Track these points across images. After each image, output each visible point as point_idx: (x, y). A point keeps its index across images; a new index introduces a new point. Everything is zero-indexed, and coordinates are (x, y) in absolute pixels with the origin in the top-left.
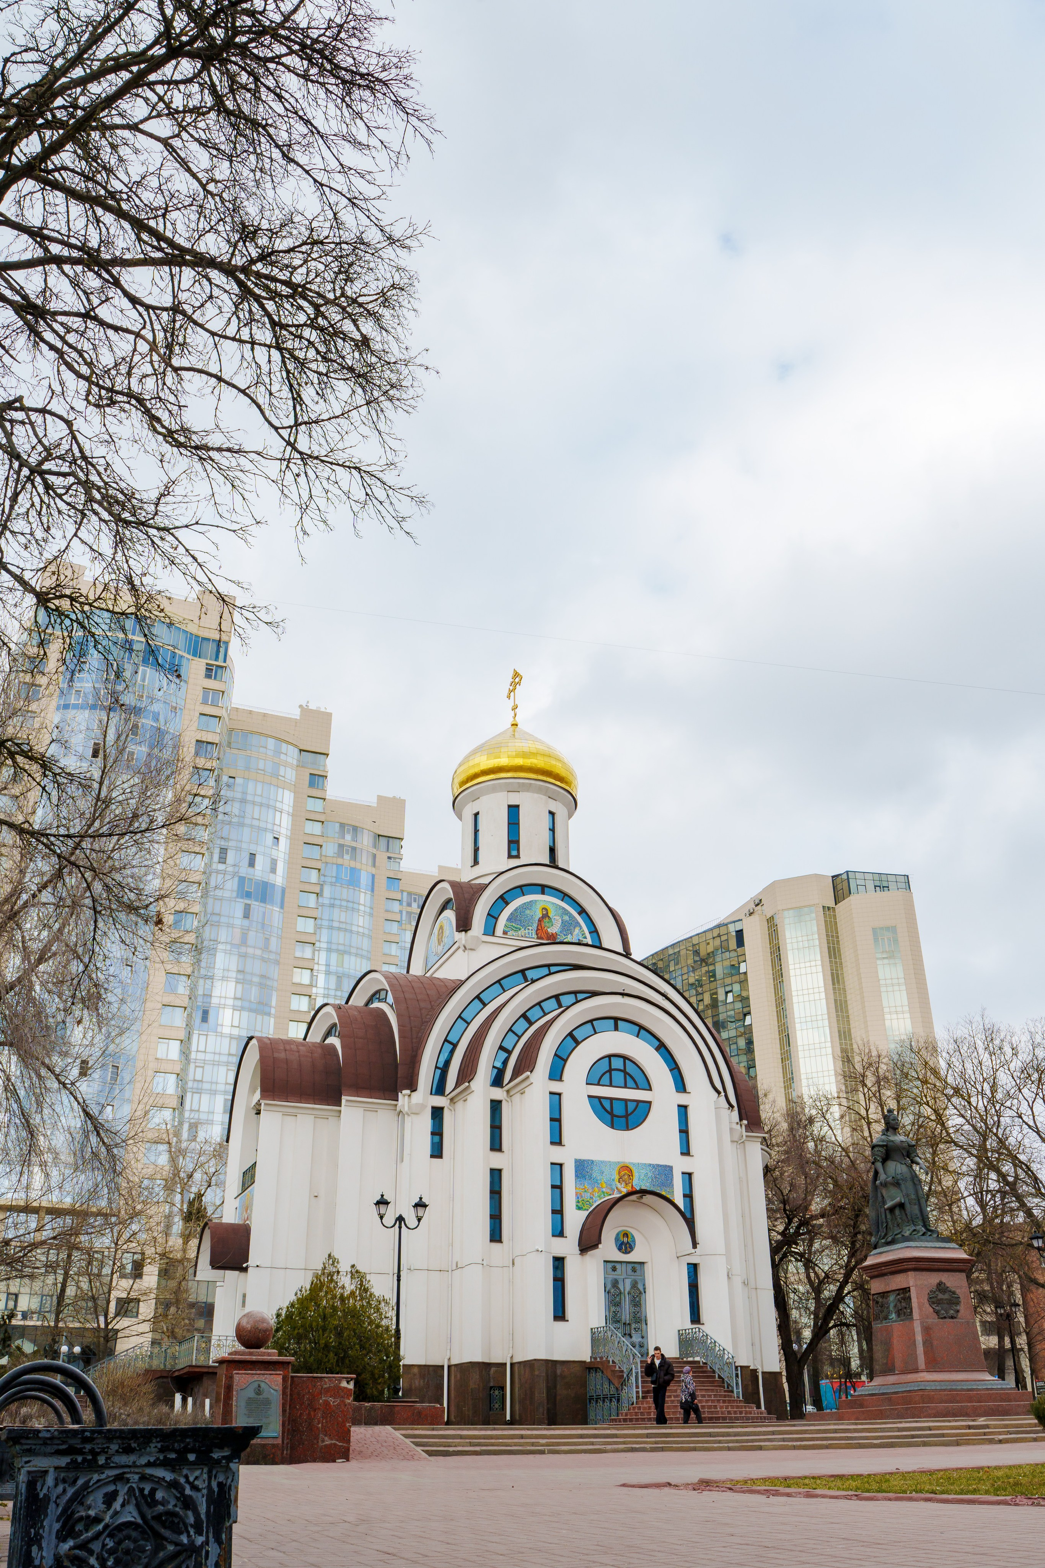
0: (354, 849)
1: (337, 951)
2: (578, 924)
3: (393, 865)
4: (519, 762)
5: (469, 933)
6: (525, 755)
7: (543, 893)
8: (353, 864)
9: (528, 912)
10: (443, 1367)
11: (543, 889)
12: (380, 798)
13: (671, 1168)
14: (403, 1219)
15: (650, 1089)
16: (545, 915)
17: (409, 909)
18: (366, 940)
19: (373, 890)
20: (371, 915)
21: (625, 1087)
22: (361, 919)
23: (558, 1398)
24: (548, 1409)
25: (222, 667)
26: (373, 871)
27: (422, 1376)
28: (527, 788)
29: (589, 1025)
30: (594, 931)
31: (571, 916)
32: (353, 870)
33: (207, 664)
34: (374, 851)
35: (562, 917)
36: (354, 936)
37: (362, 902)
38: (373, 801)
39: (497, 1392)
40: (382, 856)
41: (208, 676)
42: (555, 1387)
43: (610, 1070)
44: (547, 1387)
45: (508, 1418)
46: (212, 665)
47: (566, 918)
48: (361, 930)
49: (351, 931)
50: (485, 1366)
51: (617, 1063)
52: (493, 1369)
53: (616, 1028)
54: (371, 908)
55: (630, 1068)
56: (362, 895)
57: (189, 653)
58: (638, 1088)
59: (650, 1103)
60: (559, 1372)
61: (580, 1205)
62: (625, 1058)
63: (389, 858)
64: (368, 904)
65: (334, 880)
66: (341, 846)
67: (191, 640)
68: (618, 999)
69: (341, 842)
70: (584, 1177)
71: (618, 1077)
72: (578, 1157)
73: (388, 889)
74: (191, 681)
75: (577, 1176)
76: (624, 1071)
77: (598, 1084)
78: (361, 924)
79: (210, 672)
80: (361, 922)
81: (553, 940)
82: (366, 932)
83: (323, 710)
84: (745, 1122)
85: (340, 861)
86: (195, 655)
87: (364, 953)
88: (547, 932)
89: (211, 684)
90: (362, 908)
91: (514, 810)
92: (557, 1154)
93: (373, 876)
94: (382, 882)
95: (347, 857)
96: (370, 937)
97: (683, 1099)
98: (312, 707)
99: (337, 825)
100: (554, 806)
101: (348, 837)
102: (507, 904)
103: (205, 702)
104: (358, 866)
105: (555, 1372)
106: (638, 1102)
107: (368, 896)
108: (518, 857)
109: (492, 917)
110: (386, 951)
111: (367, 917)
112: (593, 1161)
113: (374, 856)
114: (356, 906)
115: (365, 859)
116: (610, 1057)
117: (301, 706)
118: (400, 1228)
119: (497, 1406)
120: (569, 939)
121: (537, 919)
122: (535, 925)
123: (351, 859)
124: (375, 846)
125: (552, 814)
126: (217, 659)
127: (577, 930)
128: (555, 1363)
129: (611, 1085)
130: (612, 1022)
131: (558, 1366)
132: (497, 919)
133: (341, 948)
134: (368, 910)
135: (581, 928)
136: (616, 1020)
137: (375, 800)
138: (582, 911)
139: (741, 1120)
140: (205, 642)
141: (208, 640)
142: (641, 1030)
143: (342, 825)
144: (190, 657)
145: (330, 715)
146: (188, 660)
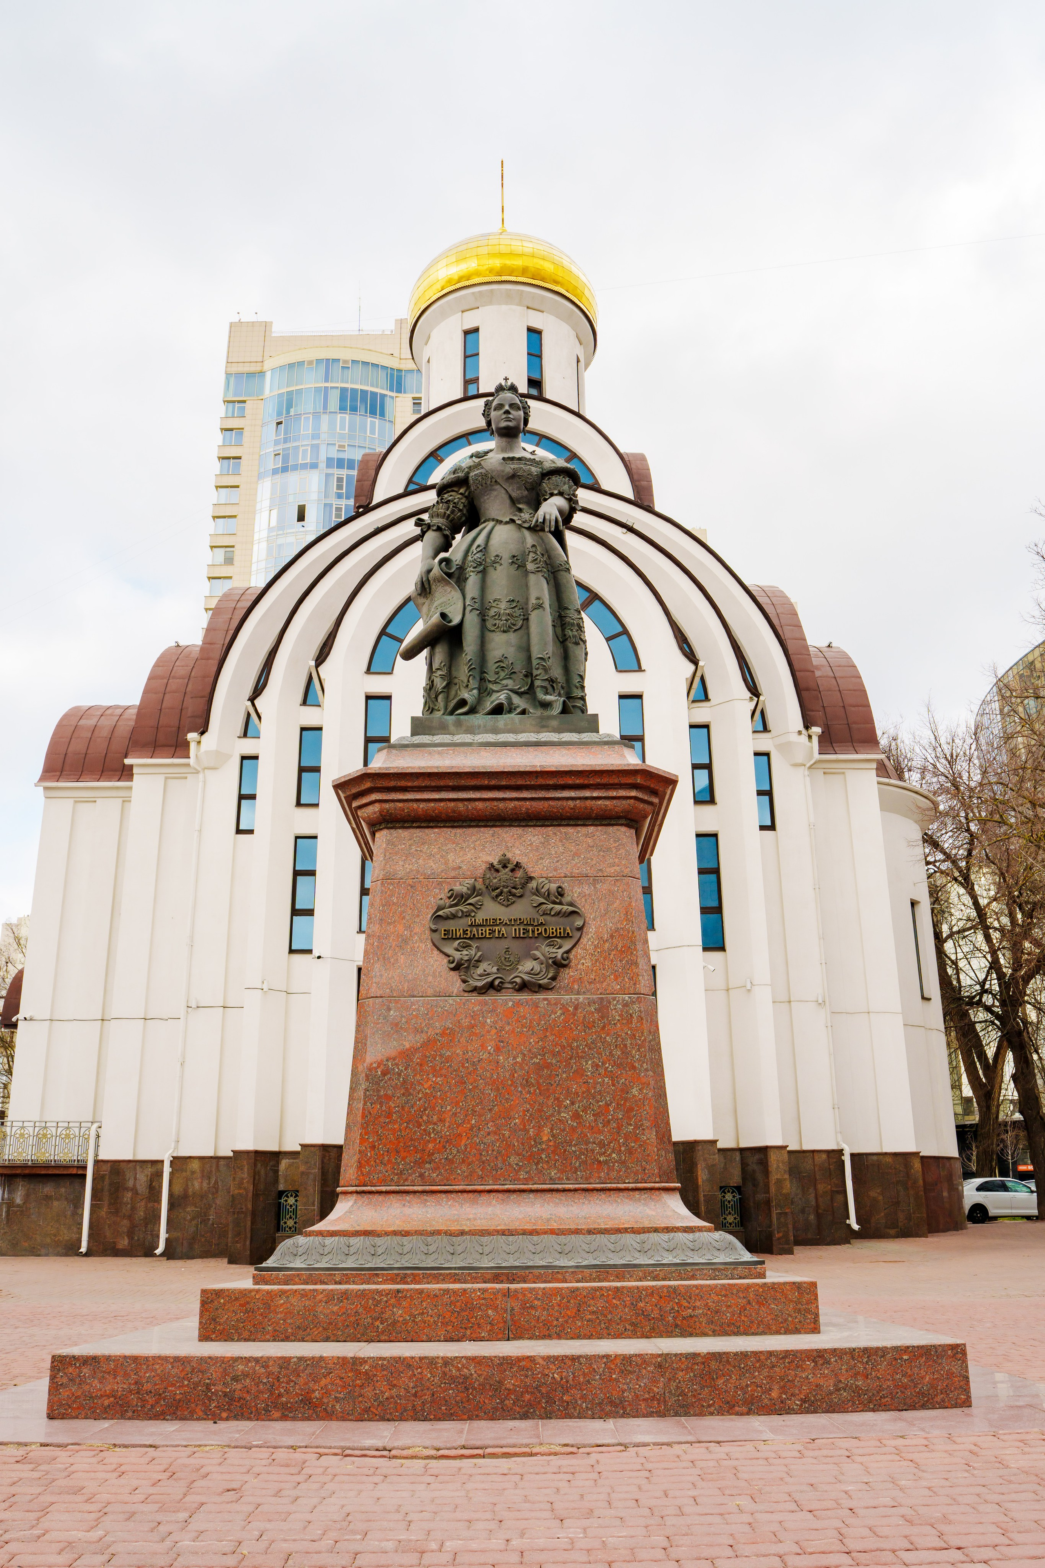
84: (818, 730)
146: (392, 397)
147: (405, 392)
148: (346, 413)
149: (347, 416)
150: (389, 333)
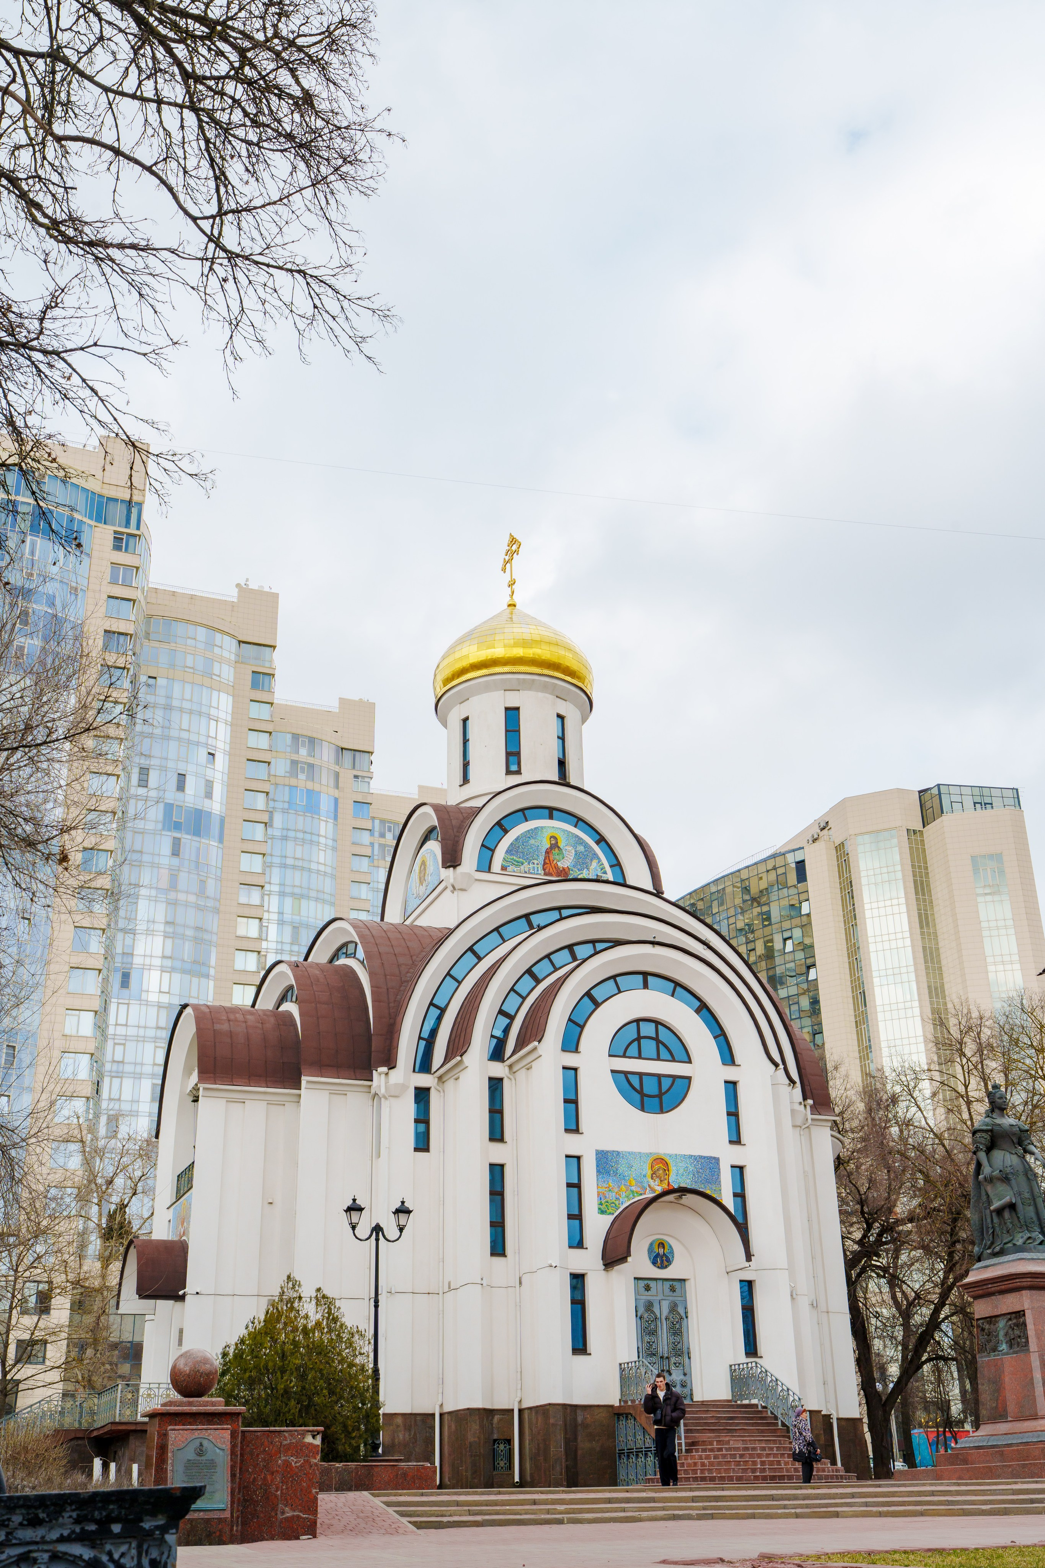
0: (311, 766)
1: (293, 895)
2: (596, 855)
3: (361, 786)
4: (519, 652)
5: (458, 868)
6: (525, 643)
7: (551, 817)
8: (310, 785)
9: (532, 841)
10: (433, 1415)
11: (551, 812)
12: (342, 700)
13: (717, 1160)
14: (381, 1229)
15: (690, 1062)
16: (555, 845)
17: (382, 841)
18: (328, 881)
19: (336, 818)
20: (334, 849)
21: (658, 1058)
22: (322, 854)
23: (580, 1452)
24: (567, 1467)
25: (135, 536)
26: (336, 793)
27: (408, 1428)
28: (529, 686)
29: (612, 982)
30: (617, 864)
31: (586, 846)
32: (310, 793)
33: (115, 532)
34: (337, 768)
35: (575, 847)
36: (314, 876)
37: (322, 833)
38: (333, 705)
39: (502, 1447)
40: (346, 775)
41: (117, 548)
42: (576, 1439)
43: (639, 1038)
44: (565, 1438)
45: (517, 1479)
46: (122, 533)
47: (581, 848)
48: (322, 868)
49: (310, 870)
50: (488, 1413)
51: (648, 1030)
52: (496, 1418)
53: (646, 986)
54: (334, 840)
55: (664, 1034)
56: (323, 824)
57: (91, 518)
58: (673, 1060)
59: (689, 1078)
60: (580, 1419)
61: (603, 1207)
62: (657, 1023)
63: (356, 777)
64: (330, 835)
65: (286, 805)
66: (294, 763)
67: (93, 500)
68: (648, 949)
69: (295, 757)
70: (608, 1173)
71: (649, 1047)
72: (600, 1148)
73: (355, 816)
74: (95, 554)
75: (598, 1171)
76: (657, 1039)
77: (624, 1056)
78: (322, 860)
79: (119, 542)
80: (322, 858)
81: (565, 877)
82: (329, 870)
83: (267, 589)
84: (810, 1102)
85: (293, 782)
86: (98, 519)
87: (327, 897)
88: (556, 867)
89: (121, 557)
90: (322, 840)
91: (512, 714)
92: (573, 1144)
93: (336, 800)
94: (347, 807)
95: (302, 776)
96: (333, 877)
97: (731, 1073)
98: (253, 585)
99: (289, 736)
100: (563, 708)
101: (303, 752)
102: (506, 831)
103: (114, 581)
104: (317, 787)
105: (575, 1419)
106: (674, 1077)
107: (331, 826)
108: (518, 772)
109: (488, 848)
110: (354, 894)
111: (329, 852)
112: (618, 1153)
113: (337, 775)
114: (315, 838)
115: (326, 778)
116: (638, 1021)
117: (238, 585)
118: (377, 1240)
119: (502, 1464)
120: (585, 874)
121: (544, 850)
122: (542, 858)
123: (307, 779)
124: (337, 762)
125: (561, 717)
126: (128, 524)
127: (594, 864)
128: (575, 1407)
129: (640, 1057)
130: (640, 977)
131: (579, 1412)
132: (493, 851)
133: (297, 891)
134: (330, 843)
135: (599, 858)
136: (645, 975)
137: (336, 704)
138: (601, 840)
139: (805, 1099)
140: (111, 505)
141: (116, 500)
142: (677, 987)
143: (296, 737)
144: (93, 523)
145: (276, 596)
146: (91, 526)
147: (105, 523)
148: (38, 537)
149: (39, 540)
150: (91, 449)
